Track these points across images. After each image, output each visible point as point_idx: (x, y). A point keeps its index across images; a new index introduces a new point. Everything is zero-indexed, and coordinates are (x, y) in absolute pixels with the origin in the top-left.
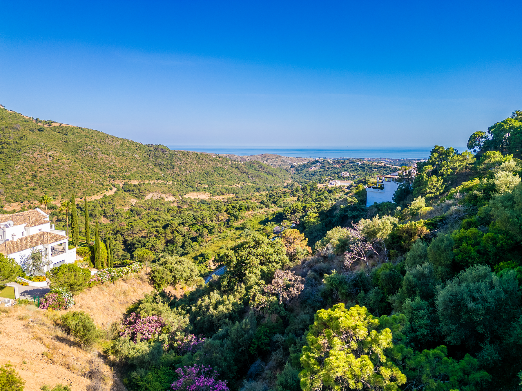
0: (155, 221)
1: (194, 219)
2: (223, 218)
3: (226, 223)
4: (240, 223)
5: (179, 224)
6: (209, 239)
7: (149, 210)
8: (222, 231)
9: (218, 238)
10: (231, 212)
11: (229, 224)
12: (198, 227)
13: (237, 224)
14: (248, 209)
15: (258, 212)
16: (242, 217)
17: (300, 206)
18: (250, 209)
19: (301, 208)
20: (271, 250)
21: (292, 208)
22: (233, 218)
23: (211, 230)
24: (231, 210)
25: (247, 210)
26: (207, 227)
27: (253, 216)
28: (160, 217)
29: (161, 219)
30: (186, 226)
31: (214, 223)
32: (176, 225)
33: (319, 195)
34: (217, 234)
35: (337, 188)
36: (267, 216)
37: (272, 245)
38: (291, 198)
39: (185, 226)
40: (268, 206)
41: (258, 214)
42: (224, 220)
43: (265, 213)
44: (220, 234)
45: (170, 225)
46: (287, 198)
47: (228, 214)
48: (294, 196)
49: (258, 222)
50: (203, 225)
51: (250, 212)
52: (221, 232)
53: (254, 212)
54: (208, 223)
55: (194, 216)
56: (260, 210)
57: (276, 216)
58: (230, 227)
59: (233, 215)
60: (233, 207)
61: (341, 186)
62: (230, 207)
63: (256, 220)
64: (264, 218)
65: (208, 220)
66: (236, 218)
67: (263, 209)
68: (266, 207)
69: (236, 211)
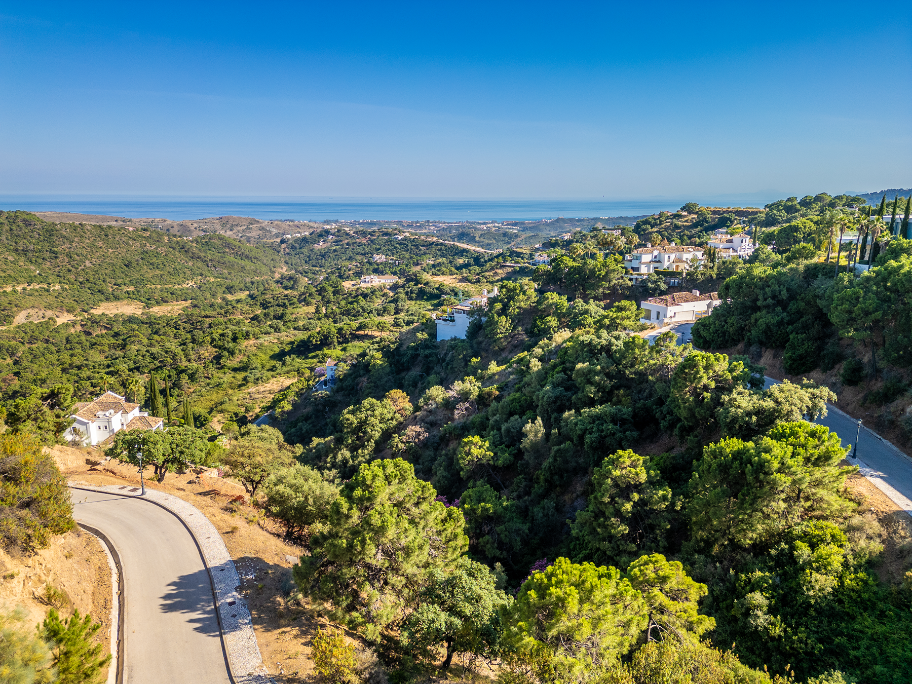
0: (79, 368)
1: (154, 358)
2: (207, 354)
3: (215, 362)
4: (238, 360)
6: (191, 390)
7: (30, 343)
8: (210, 376)
9: (208, 388)
10: (220, 343)
11: (220, 364)
12: (167, 372)
13: (235, 362)
14: (247, 336)
15: (265, 340)
16: (240, 351)
17: (333, 329)
18: (251, 336)
19: (336, 331)
21: (322, 332)
22: (226, 353)
23: (192, 377)
24: (220, 340)
25: (245, 338)
26: (183, 371)
27: (259, 347)
28: (87, 360)
29: (90, 363)
30: (144, 373)
31: (195, 365)
33: (351, 303)
34: (203, 382)
35: (375, 291)
36: (280, 346)
38: (305, 308)
39: (142, 373)
40: (279, 330)
41: (266, 344)
42: (210, 358)
43: (276, 341)
44: (208, 381)
46: (298, 310)
47: (215, 347)
48: (307, 305)
49: (268, 357)
50: (176, 369)
51: (252, 342)
52: (209, 378)
53: (259, 341)
54: (184, 364)
55: (152, 354)
56: (267, 338)
57: (298, 346)
58: (222, 368)
59: (225, 349)
60: (222, 335)
61: (381, 287)
62: (216, 336)
63: (265, 354)
64: (277, 350)
65: (184, 359)
66: (232, 353)
67: (272, 335)
68: (275, 331)
69: (228, 342)
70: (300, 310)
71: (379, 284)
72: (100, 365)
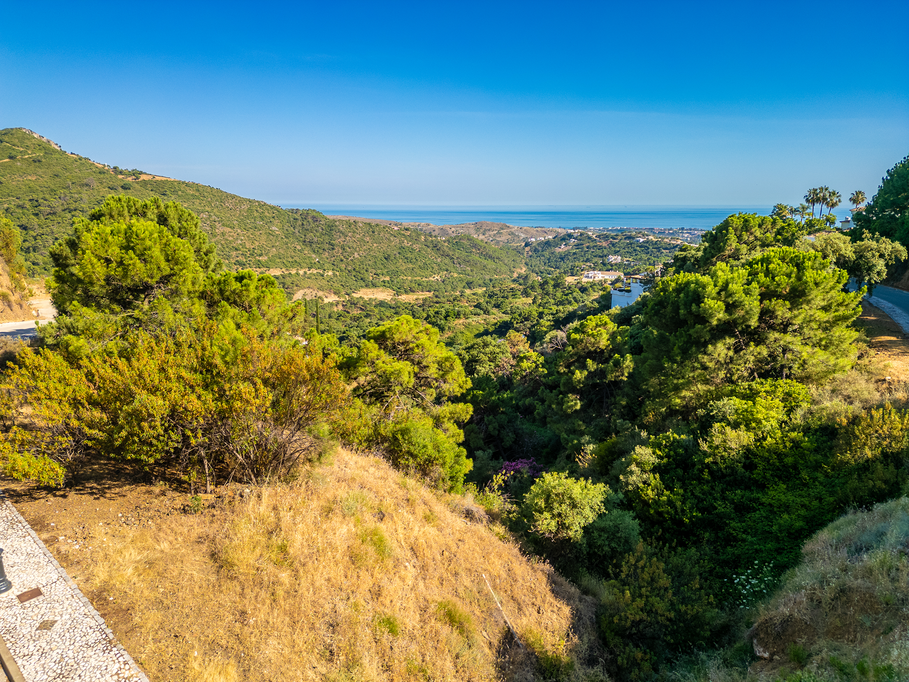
4: (447, 336)
5: (359, 337)
10: (434, 320)
14: (458, 315)
15: (473, 320)
16: (449, 328)
17: (534, 313)
18: (462, 316)
19: (537, 315)
20: (498, 350)
21: (523, 314)
24: (434, 317)
25: (456, 317)
27: (467, 326)
32: (356, 338)
33: (566, 295)
35: (595, 284)
36: (486, 326)
37: (499, 346)
38: (524, 299)
40: (488, 312)
41: (473, 323)
43: (483, 322)
45: (347, 338)
46: (517, 300)
48: (527, 297)
49: (473, 335)
51: (461, 321)
53: (467, 321)
56: (475, 318)
57: (500, 326)
59: (437, 325)
60: (437, 313)
61: (601, 281)
62: (432, 313)
63: (471, 332)
64: (482, 330)
66: (442, 329)
67: (481, 316)
68: (485, 313)
69: (441, 319)
70: (519, 300)
71: (600, 278)
72: (338, 331)
